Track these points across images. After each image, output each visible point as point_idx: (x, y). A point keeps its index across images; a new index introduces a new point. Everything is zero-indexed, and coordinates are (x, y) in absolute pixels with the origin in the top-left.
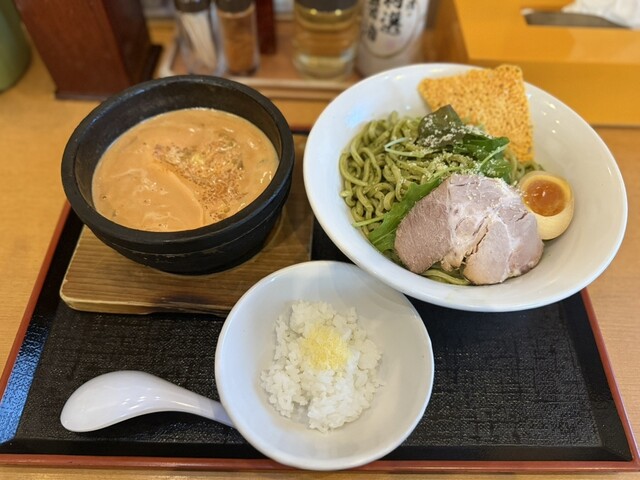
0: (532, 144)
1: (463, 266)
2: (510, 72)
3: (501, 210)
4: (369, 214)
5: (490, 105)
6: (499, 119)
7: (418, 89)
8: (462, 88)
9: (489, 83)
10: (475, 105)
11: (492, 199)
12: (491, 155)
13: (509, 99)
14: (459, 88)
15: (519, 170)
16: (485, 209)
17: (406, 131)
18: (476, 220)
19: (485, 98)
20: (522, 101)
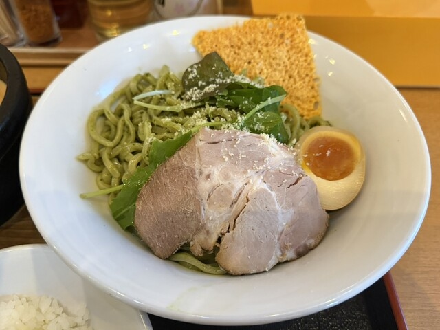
0: (319, 99)
1: (216, 249)
2: (291, 21)
3: (266, 173)
4: (114, 181)
5: (270, 56)
6: (280, 71)
7: (194, 42)
8: (239, 39)
9: (268, 32)
10: (254, 58)
11: (255, 159)
12: (258, 107)
13: (291, 49)
14: (236, 39)
15: (303, 127)
16: (245, 172)
17: (170, 84)
18: (233, 187)
19: (265, 49)
20: (306, 50)
